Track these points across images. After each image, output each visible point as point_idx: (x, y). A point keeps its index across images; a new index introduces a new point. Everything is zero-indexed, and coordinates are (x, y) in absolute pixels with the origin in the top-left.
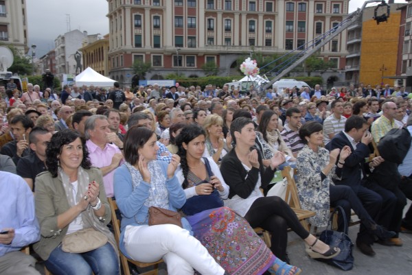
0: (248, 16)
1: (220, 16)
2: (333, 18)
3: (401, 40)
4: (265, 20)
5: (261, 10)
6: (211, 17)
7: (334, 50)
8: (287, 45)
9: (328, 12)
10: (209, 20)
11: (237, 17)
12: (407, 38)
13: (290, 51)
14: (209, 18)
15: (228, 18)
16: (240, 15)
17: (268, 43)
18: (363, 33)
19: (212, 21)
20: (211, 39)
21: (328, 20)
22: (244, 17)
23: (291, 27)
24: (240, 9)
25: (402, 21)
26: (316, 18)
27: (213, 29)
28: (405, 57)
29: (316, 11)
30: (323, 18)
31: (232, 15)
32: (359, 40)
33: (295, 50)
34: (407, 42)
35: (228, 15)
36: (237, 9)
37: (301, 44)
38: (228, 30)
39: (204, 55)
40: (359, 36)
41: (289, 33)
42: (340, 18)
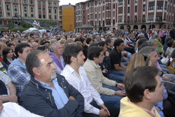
0: (24, 5)
1: (12, 4)
2: (54, 8)
3: (75, 16)
4: (30, 7)
5: (28, 3)
6: (8, 4)
7: (56, 18)
8: (39, 17)
9: (53, 6)
10: (7, 6)
11: (19, 5)
12: (77, 16)
13: (40, 19)
14: (7, 4)
15: (15, 5)
16: (20, 4)
17: (32, 16)
18: (63, 13)
19: (8, 6)
20: (9, 14)
21: (53, 8)
22: (22, 6)
23: (40, 10)
24: (20, 2)
25: (75, 10)
26: (49, 7)
27: (9, 9)
28: (77, 22)
29: (49, 5)
30: (51, 7)
31: (17, 4)
33: (42, 19)
34: (77, 17)
35: (15, 4)
36: (19, 2)
37: (44, 17)
38: (16, 10)
41: (40, 12)
42: (57, 8)
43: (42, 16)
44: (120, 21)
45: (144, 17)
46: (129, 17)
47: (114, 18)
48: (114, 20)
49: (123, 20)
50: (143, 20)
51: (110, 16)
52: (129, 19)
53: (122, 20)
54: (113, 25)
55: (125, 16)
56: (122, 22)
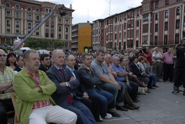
0: (28, 21)
1: (13, 20)
2: (66, 25)
3: (92, 36)
4: (36, 24)
5: (34, 19)
6: (9, 20)
8: (46, 35)
9: (64, 22)
10: (8, 21)
11: (22, 21)
12: (94, 36)
13: (47, 38)
14: (7, 20)
15: (18, 21)
16: (24, 20)
17: (38, 34)
18: (79, 33)
19: (9, 22)
20: (9, 30)
21: (64, 26)
22: (26, 22)
23: (48, 28)
24: (24, 17)
25: (92, 29)
26: (58, 24)
27: (10, 25)
28: (94, 43)
29: (59, 22)
30: (62, 25)
31: (20, 20)
32: (77, 36)
33: (50, 38)
34: (94, 37)
35: (18, 20)
36: (22, 17)
37: (52, 36)
38: (18, 26)
39: (5, 38)
40: (77, 34)
41: (47, 30)
42: (69, 25)
43: (50, 35)
44: (145, 42)
45: (177, 37)
46: (156, 37)
47: (137, 39)
48: (137, 42)
49: (149, 42)
50: (175, 41)
51: (132, 36)
52: (156, 39)
53: (147, 41)
54: (136, 48)
55: (151, 36)
56: (147, 44)
